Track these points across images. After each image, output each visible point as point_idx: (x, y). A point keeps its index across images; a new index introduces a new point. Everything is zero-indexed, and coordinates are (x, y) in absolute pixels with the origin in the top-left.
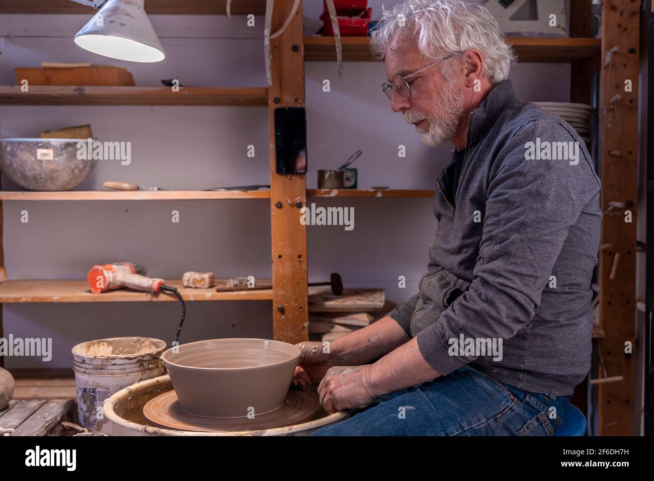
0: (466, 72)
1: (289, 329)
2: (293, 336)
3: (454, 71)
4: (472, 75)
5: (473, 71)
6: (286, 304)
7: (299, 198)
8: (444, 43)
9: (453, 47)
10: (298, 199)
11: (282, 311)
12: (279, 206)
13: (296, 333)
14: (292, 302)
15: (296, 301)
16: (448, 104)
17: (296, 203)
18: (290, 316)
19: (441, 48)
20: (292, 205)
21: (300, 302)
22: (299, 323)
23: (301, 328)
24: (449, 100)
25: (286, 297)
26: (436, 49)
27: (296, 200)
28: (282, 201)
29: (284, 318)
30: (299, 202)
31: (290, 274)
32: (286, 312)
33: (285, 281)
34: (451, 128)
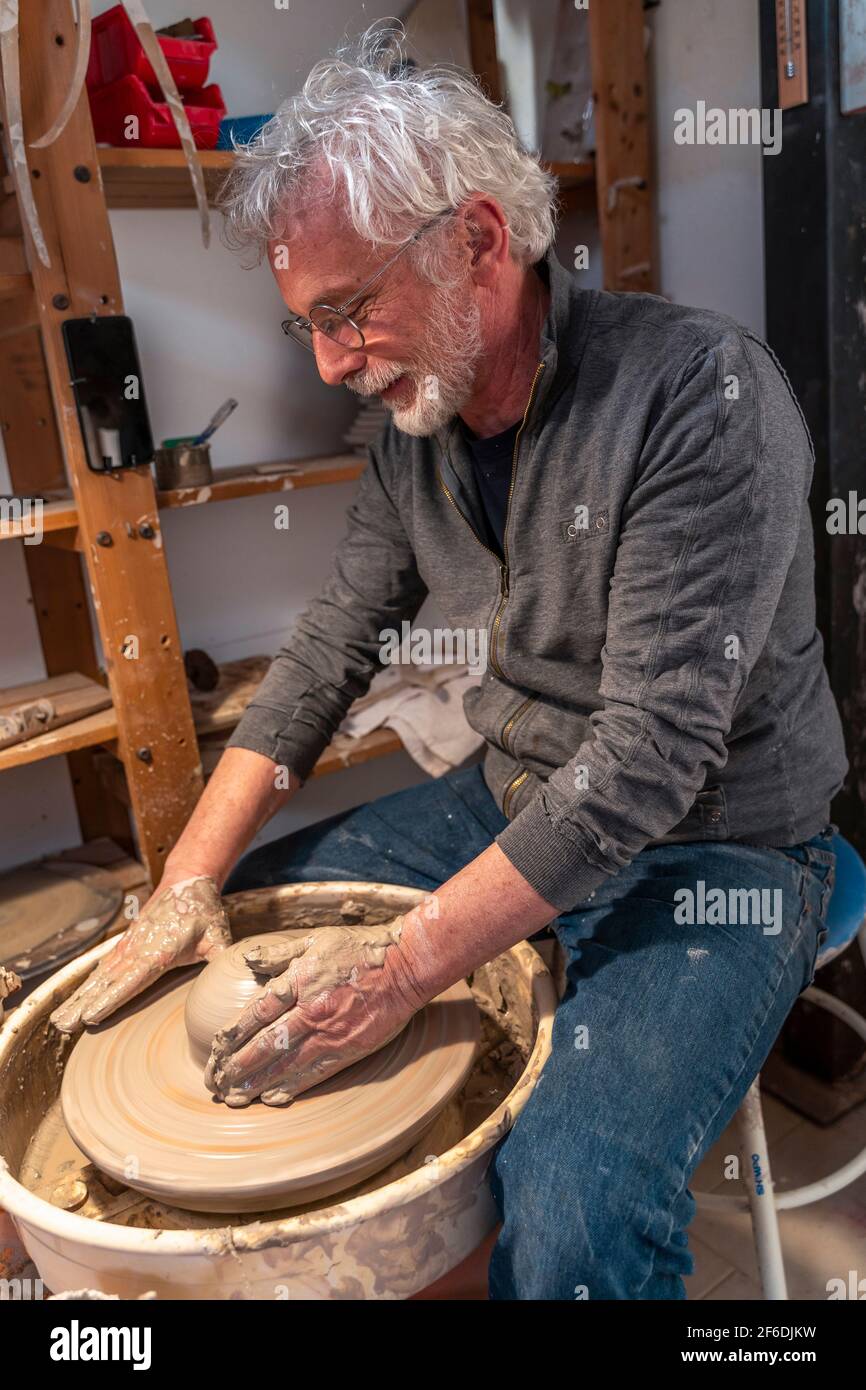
0: (470, 253)
1: (166, 789)
2: (177, 799)
3: (445, 259)
4: (487, 258)
5: (487, 247)
6: (152, 740)
7: (144, 517)
8: (411, 201)
9: (433, 207)
10: (144, 521)
11: (147, 758)
12: (107, 541)
13: (181, 793)
14: (164, 735)
15: (172, 730)
16: (450, 337)
17: (142, 530)
18: (164, 763)
19: (407, 213)
20: (133, 536)
21: (180, 729)
22: (184, 771)
23: (189, 780)
24: (451, 330)
25: (149, 728)
26: (394, 218)
27: (139, 522)
28: (110, 529)
29: (154, 772)
30: (146, 525)
31: (152, 680)
32: (156, 758)
33: (142, 696)
34: (461, 389)
